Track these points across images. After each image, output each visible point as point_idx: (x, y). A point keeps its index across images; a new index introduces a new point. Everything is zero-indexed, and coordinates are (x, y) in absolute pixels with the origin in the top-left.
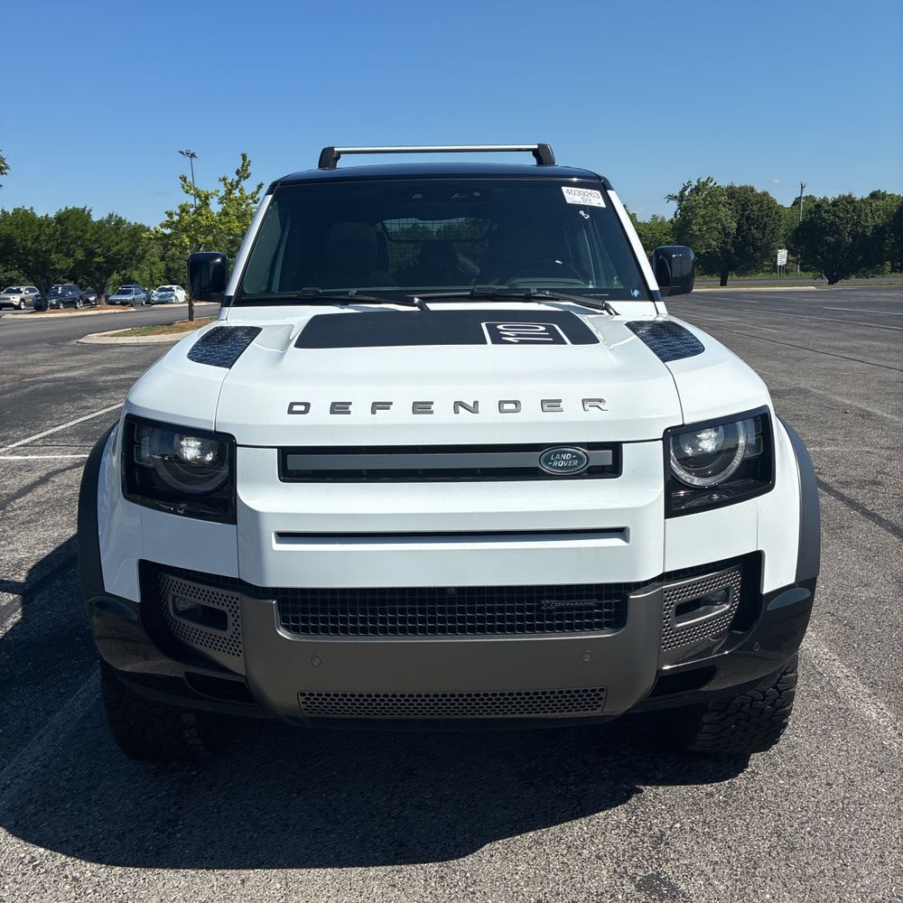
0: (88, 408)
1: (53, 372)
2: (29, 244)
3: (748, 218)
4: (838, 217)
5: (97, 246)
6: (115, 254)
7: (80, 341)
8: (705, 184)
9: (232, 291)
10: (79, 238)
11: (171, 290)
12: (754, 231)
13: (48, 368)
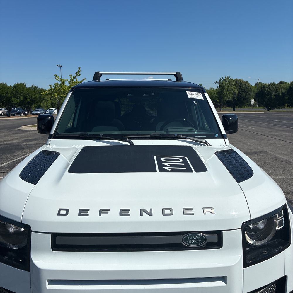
0: (16, 156)
1: (6, 141)
2: (4, 95)
3: (242, 90)
4: (271, 90)
5: (27, 96)
6: (34, 98)
7: (19, 128)
8: (228, 78)
9: (52, 133)
10: (21, 93)
11: (53, 110)
12: (244, 94)
13: (5, 139)
